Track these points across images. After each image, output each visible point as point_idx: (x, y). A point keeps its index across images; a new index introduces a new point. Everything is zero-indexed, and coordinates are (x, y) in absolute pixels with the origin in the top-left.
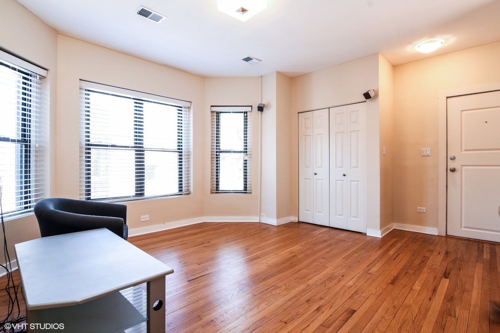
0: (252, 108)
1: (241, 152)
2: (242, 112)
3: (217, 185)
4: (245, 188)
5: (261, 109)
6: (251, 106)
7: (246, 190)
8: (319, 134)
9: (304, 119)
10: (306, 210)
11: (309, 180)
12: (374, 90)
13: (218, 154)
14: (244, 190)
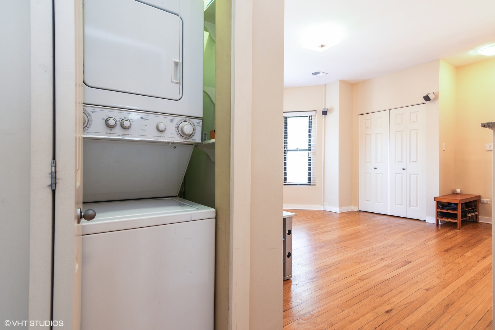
0: (316, 112)
1: (306, 150)
2: (308, 116)
3: (285, 178)
4: (310, 181)
5: (324, 113)
6: (316, 111)
7: (310, 183)
8: (380, 133)
9: (365, 120)
10: (366, 201)
11: (369, 174)
12: (434, 93)
13: (286, 152)
14: (309, 183)
